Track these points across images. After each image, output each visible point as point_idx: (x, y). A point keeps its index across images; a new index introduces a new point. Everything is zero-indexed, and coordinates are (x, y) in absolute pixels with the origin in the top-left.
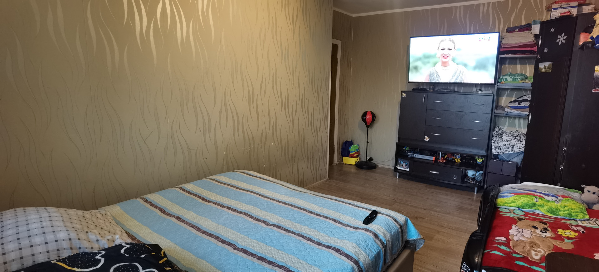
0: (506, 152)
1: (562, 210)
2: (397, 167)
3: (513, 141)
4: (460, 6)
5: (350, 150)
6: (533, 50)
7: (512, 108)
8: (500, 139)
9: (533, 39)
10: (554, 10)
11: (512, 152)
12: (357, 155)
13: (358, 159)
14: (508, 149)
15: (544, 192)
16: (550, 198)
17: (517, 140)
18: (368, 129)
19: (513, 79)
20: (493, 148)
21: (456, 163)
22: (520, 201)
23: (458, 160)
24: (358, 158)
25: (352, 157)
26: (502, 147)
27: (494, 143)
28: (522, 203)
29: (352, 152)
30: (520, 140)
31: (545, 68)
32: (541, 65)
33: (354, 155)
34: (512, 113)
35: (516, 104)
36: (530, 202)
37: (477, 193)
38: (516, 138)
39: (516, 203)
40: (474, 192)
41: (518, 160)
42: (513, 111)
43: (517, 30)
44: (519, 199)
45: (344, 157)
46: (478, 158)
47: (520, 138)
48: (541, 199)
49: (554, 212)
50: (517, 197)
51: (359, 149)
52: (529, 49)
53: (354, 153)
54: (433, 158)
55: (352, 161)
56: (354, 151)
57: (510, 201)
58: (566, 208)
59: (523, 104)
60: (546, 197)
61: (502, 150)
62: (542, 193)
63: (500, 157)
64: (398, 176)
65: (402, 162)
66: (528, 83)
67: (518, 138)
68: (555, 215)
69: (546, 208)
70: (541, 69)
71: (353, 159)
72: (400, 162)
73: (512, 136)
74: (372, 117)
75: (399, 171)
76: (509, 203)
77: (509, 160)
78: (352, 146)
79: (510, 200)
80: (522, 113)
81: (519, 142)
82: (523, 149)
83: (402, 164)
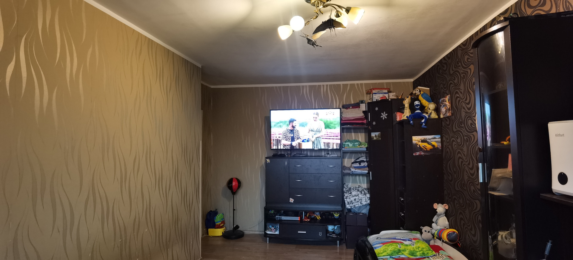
0: (357, 206)
1: (418, 251)
2: (266, 231)
3: (360, 196)
4: (306, 86)
5: (216, 221)
6: (363, 123)
7: (355, 168)
8: (350, 195)
9: (363, 114)
10: (375, 95)
11: (361, 205)
12: (223, 224)
13: (224, 230)
14: (358, 203)
15: (401, 238)
16: (407, 243)
17: (363, 194)
18: (234, 196)
19: (353, 145)
20: (346, 203)
21: (318, 220)
22: (389, 250)
23: (319, 218)
24: (224, 228)
25: (218, 228)
26: (353, 202)
27: (346, 198)
28: (391, 251)
29: (217, 222)
30: (365, 194)
31: (376, 136)
32: (373, 135)
33: (220, 225)
34: (356, 172)
35: (357, 165)
36: (396, 249)
37: (339, 246)
38: (362, 193)
39: (387, 252)
40: (337, 245)
41: (365, 211)
42: (356, 171)
43: (351, 107)
44: (388, 248)
45: (209, 230)
46: (335, 213)
47: (365, 192)
48: (403, 245)
49: (413, 253)
50: (386, 247)
51: (224, 218)
52: (361, 122)
53: (220, 223)
54: (298, 219)
55: (219, 232)
56: (220, 221)
57: (382, 252)
58: (420, 249)
59: (363, 164)
60: (405, 242)
61: (354, 204)
62: (400, 239)
63: (352, 210)
64: (268, 242)
65: (270, 227)
66: (364, 148)
67: (363, 192)
68: (415, 256)
69: (407, 252)
70: (373, 137)
71: (219, 230)
72: (269, 227)
73: (358, 191)
74: (238, 184)
75: (268, 235)
76: (382, 253)
77: (359, 212)
78: (217, 216)
79: (381, 250)
80: (363, 171)
81: (365, 196)
82: (369, 201)
83: (271, 228)
